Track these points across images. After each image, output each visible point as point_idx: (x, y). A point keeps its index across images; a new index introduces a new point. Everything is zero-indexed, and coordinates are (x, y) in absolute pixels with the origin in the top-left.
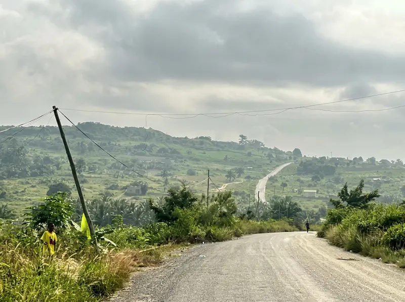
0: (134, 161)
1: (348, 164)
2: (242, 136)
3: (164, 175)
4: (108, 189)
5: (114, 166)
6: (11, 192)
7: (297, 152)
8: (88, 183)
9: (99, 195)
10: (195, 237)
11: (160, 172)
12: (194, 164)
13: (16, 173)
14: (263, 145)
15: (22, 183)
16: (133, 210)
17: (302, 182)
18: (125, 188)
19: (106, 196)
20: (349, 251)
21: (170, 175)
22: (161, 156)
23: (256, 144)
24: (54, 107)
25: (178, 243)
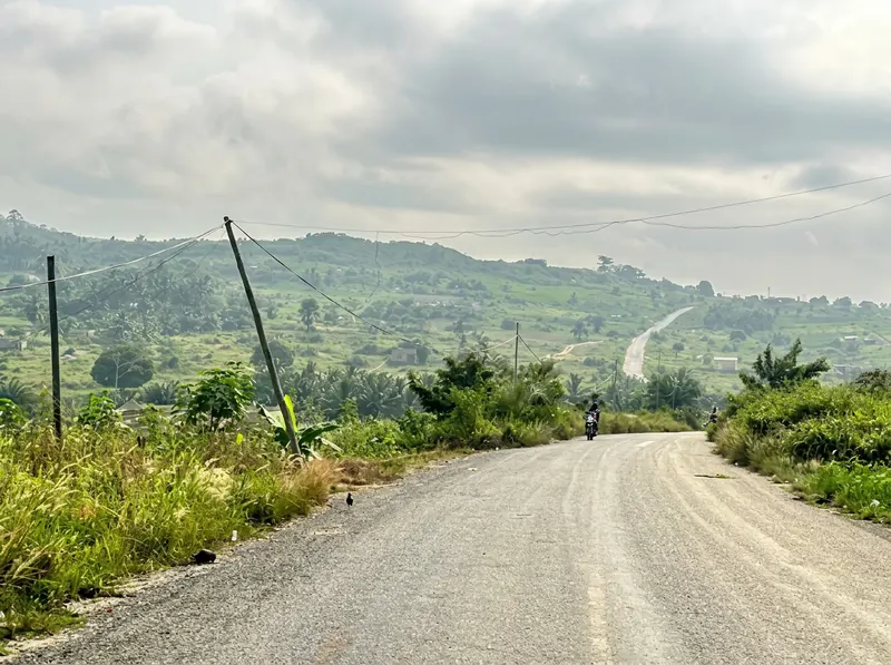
0: (407, 303)
1: (800, 311)
2: (602, 258)
3: (459, 328)
4: (358, 352)
5: (370, 313)
6: (188, 357)
7: (705, 287)
8: (322, 341)
9: (344, 363)
10: (483, 438)
11: (450, 324)
12: (512, 308)
13: (196, 323)
14: (643, 275)
15: (208, 342)
16: (400, 392)
17: (711, 343)
18: (389, 352)
19: (352, 365)
20: (733, 463)
21: (470, 328)
22: (455, 295)
23: (629, 273)
24: (226, 218)
25: (452, 448)
